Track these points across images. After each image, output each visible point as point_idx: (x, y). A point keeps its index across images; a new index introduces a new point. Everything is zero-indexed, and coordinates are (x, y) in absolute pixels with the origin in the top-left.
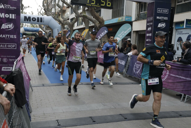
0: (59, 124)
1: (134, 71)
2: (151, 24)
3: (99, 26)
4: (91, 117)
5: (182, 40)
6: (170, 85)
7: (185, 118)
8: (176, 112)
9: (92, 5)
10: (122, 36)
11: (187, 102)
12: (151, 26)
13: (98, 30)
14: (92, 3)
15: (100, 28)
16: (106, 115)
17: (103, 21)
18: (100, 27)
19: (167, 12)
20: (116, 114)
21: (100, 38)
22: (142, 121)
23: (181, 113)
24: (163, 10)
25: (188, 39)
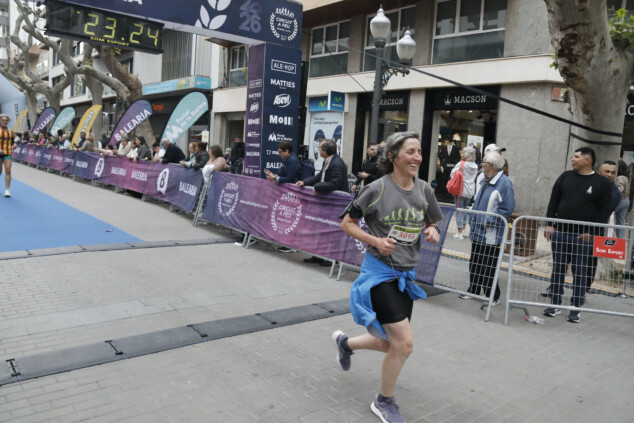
0: (17, 371)
1: (221, 211)
2: (258, 95)
3: (129, 98)
4: (109, 342)
5: (324, 137)
6: (307, 241)
7: (340, 317)
8: (322, 306)
9: (106, 39)
10: (185, 123)
11: (343, 278)
12: (258, 100)
13: (127, 108)
14: (106, 36)
15: (132, 103)
16: (152, 331)
17: (139, 86)
18: (131, 101)
19: (293, 71)
20: (179, 326)
21: (131, 129)
22: (245, 336)
23: (334, 307)
24: (284, 64)
25: (337, 135)
